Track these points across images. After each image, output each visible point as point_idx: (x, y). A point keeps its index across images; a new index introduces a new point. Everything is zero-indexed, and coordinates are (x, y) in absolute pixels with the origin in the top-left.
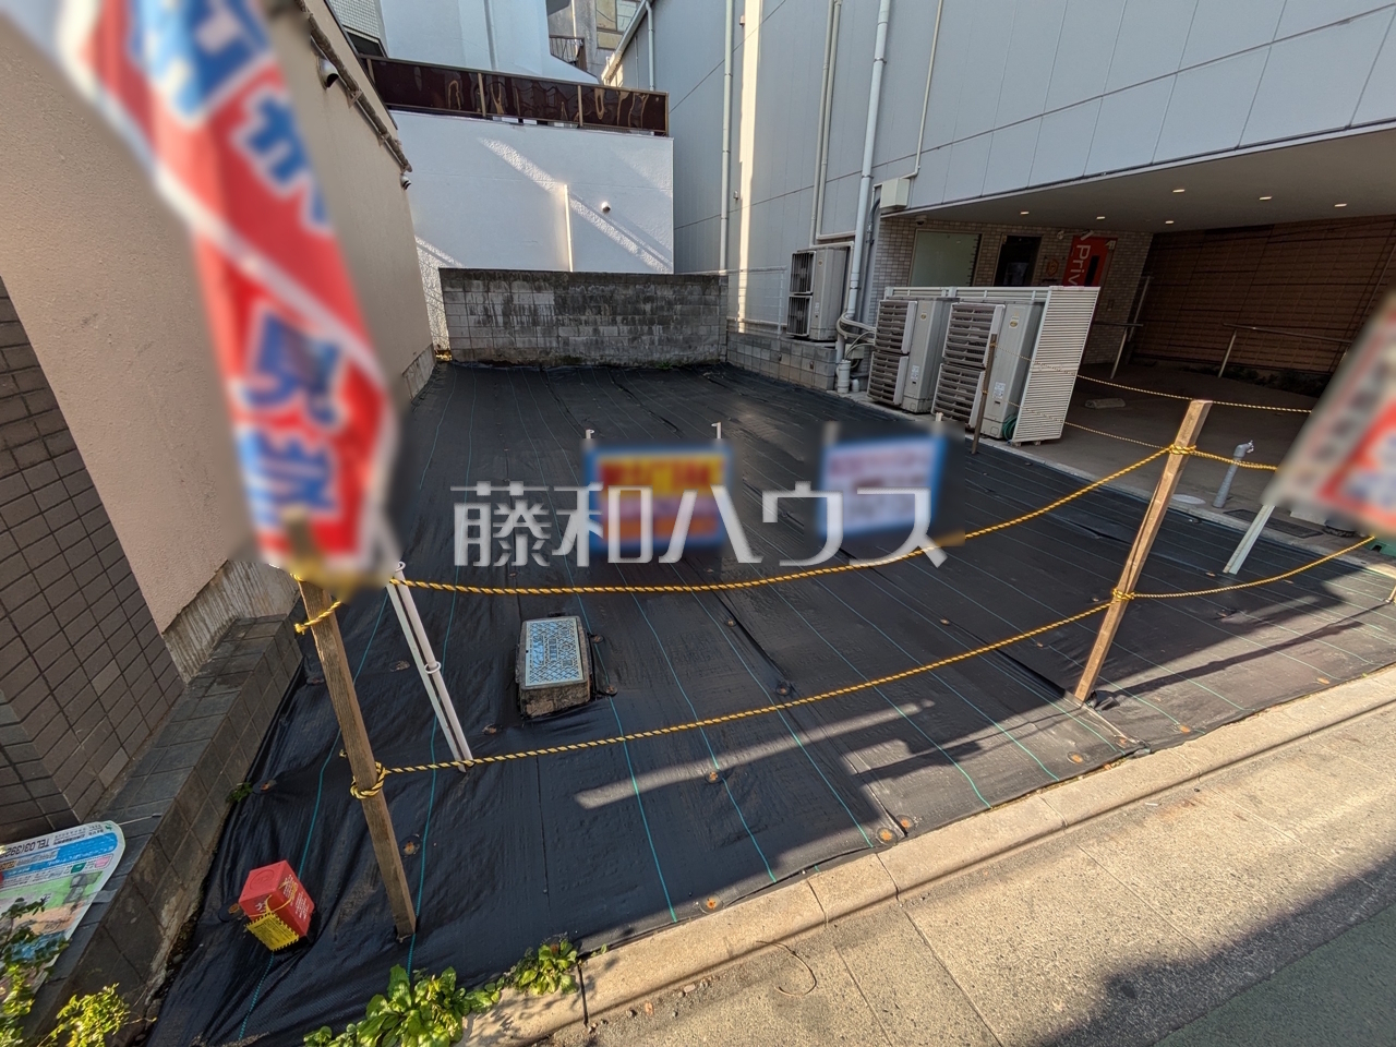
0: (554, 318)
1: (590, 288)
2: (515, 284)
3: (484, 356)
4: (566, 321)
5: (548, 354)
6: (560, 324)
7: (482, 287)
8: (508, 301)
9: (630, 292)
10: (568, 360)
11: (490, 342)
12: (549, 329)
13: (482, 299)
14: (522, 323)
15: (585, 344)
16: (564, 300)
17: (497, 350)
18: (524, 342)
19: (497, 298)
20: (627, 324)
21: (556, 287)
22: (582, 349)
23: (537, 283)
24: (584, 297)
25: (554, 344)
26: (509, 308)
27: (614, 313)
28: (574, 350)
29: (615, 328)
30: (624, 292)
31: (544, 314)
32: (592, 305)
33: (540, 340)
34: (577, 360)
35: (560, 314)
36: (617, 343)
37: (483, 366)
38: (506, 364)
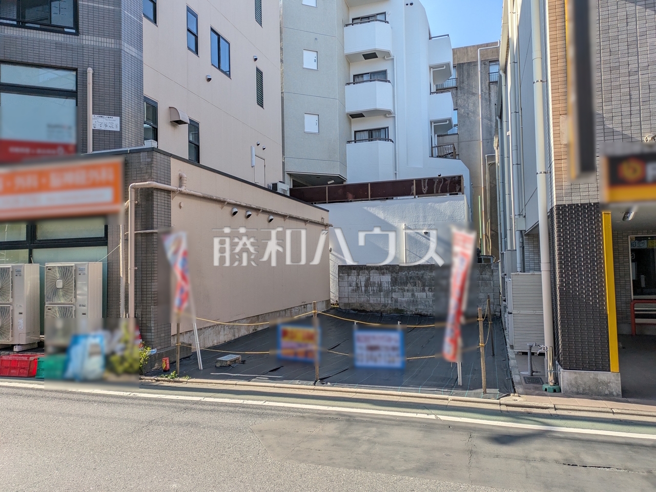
0: (390, 288)
1: (410, 273)
2: (372, 271)
3: (354, 307)
4: (397, 290)
5: (386, 306)
6: (393, 291)
7: (356, 273)
8: (368, 280)
9: (434, 274)
10: (397, 310)
11: (357, 300)
12: (388, 293)
13: (355, 279)
14: (374, 290)
15: (407, 302)
16: (396, 279)
17: (360, 304)
18: (374, 300)
19: (363, 278)
20: (431, 291)
21: (392, 272)
22: (405, 305)
23: (382, 271)
24: (407, 277)
25: (390, 302)
26: (368, 283)
27: (424, 285)
28: (400, 305)
29: (424, 294)
30: (430, 274)
31: (386, 286)
32: (411, 281)
33: (383, 300)
34: (402, 310)
35: (394, 286)
36: (425, 302)
37: (353, 312)
38: (364, 311)
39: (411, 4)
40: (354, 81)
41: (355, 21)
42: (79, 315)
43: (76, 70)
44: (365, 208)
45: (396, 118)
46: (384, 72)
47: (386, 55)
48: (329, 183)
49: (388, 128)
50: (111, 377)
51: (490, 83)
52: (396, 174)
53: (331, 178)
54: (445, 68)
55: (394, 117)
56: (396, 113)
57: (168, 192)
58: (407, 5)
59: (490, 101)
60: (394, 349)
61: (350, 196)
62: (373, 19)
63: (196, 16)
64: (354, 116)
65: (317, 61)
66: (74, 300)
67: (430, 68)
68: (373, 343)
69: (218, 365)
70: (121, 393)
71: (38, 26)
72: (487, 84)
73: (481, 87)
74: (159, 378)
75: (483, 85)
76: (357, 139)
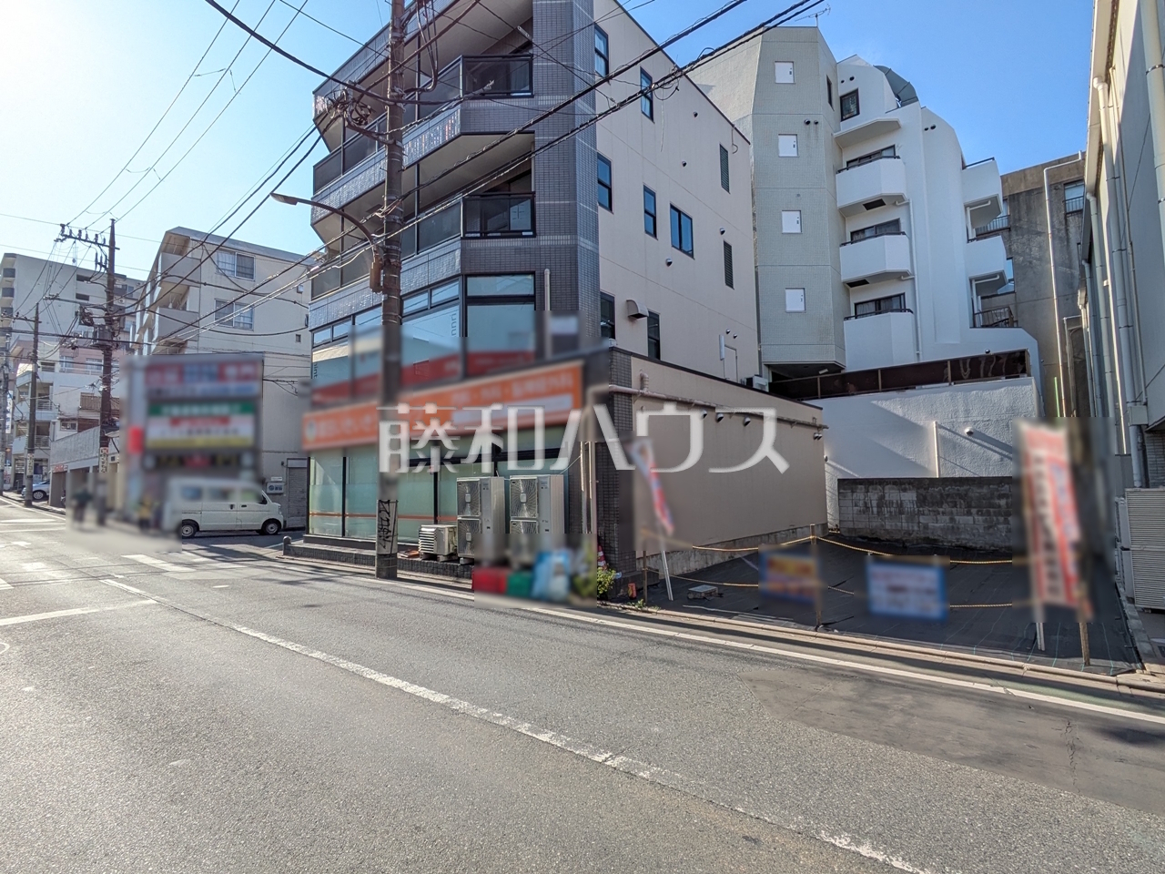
0: (916, 509)
1: (946, 487)
2: (887, 487)
3: (862, 533)
4: (926, 512)
5: (910, 534)
6: (921, 513)
7: (864, 489)
8: (882, 498)
9: (985, 490)
10: (927, 540)
11: (865, 524)
12: (912, 517)
13: (863, 497)
14: (891, 512)
15: (942, 529)
16: (925, 498)
17: (871, 530)
18: (891, 526)
19: (873, 497)
20: (982, 515)
21: (918, 488)
22: (939, 532)
23: (903, 486)
24: (941, 495)
25: (916, 528)
26: (882, 502)
27: (969, 506)
28: (933, 533)
29: (970, 518)
30: (979, 491)
31: (908, 506)
32: (949, 500)
33: (905, 525)
34: (935, 540)
35: (921, 506)
36: (972, 529)
37: (860, 540)
38: (877, 539)
39: (933, 128)
40: (852, 239)
41: (851, 164)
42: (543, 530)
43: (533, 273)
44: (874, 402)
45: (916, 279)
46: (896, 223)
47: (898, 200)
48: (821, 372)
49: (904, 294)
50: (576, 600)
51: (1066, 214)
52: (918, 354)
53: (823, 366)
54: (989, 203)
55: (913, 279)
56: (916, 273)
57: (629, 395)
58: (926, 129)
59: (1068, 240)
60: (929, 592)
61: (851, 387)
62: (877, 156)
63: (653, 194)
64: (852, 284)
65: (801, 222)
66: (537, 514)
67: (966, 207)
68: (897, 582)
69: (691, 596)
70: (588, 619)
71: (499, 234)
72: (1063, 216)
73: (1052, 222)
74: (626, 606)
75: (1055, 219)
76: (858, 314)
